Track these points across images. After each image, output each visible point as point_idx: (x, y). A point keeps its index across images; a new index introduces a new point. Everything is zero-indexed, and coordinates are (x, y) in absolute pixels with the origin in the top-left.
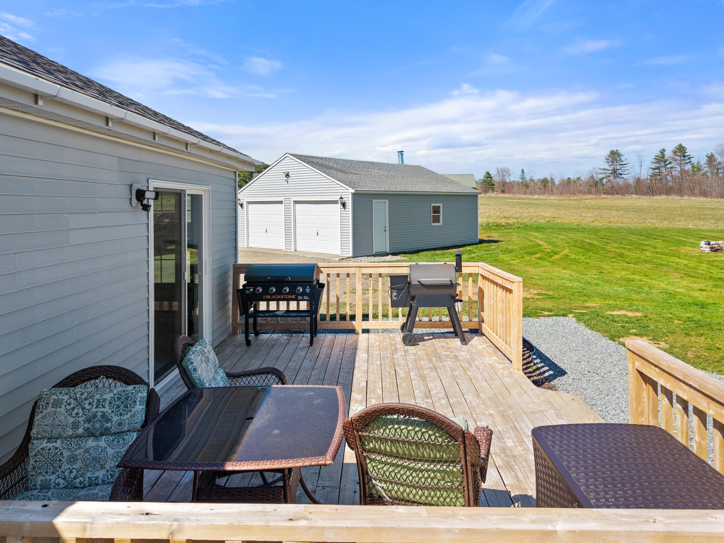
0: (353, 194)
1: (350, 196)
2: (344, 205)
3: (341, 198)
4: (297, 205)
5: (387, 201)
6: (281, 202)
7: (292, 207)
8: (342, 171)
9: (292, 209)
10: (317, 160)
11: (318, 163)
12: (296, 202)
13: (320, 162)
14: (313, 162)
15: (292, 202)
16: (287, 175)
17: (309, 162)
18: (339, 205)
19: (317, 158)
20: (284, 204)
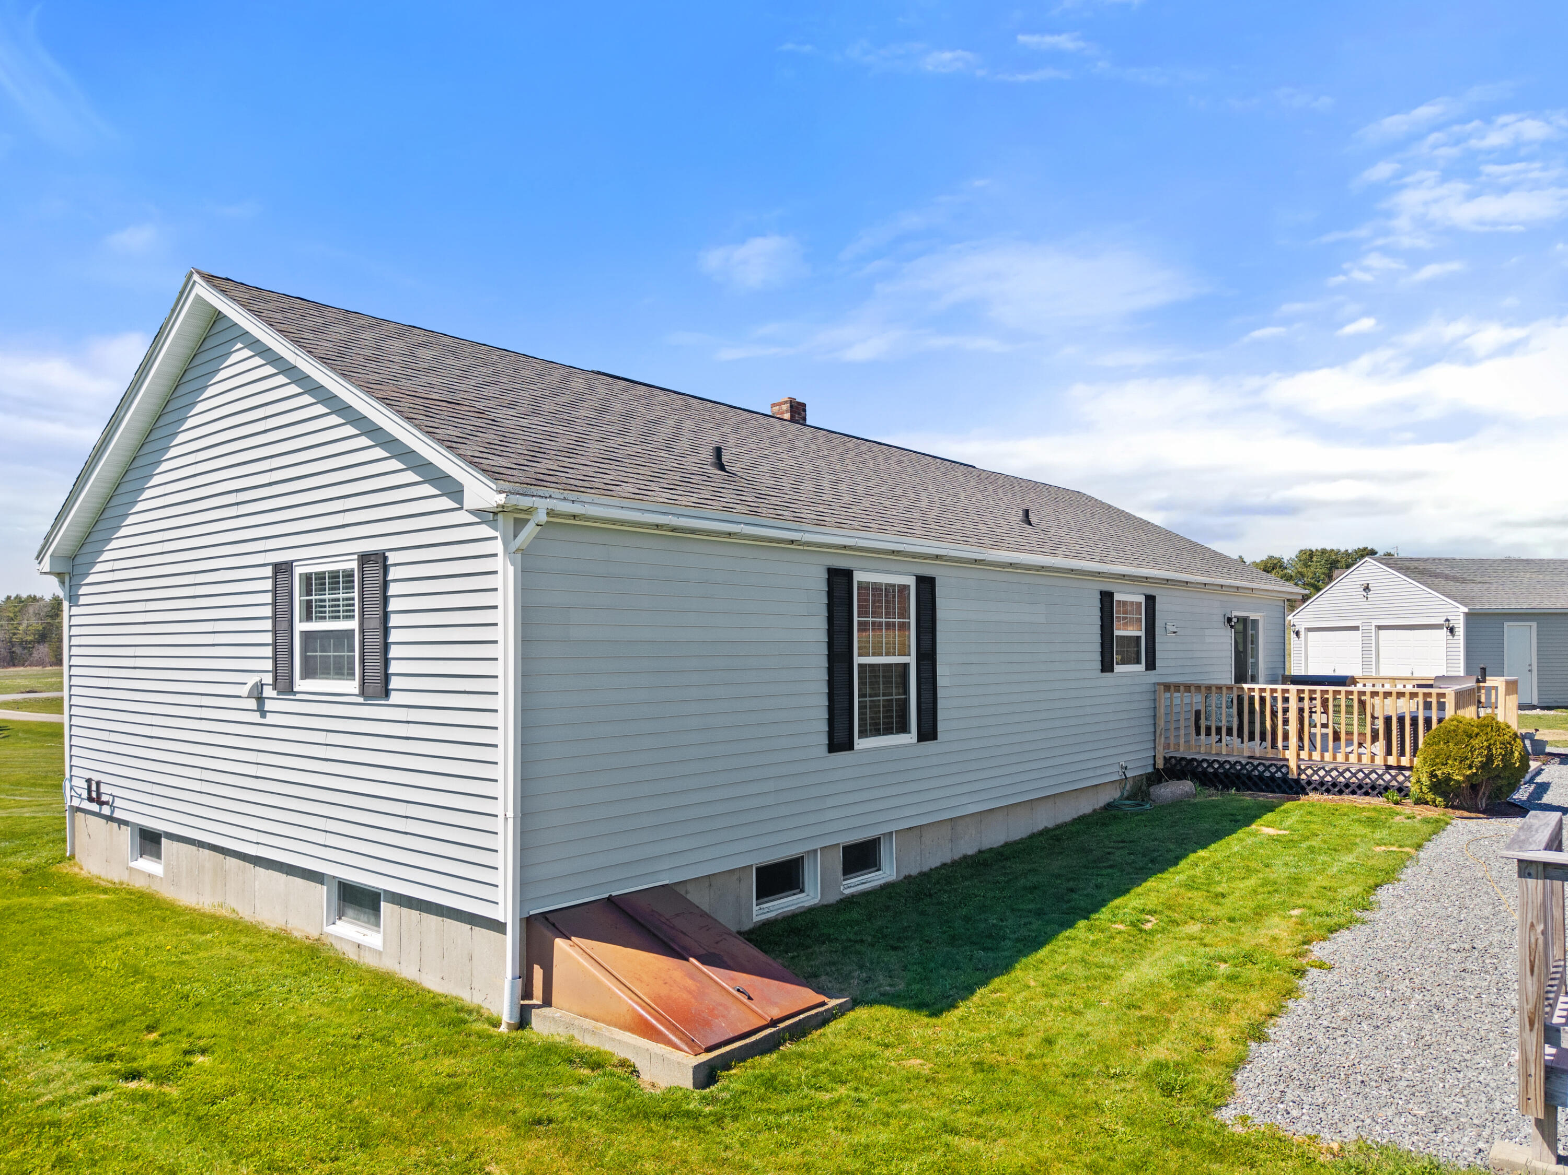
0: (1466, 614)
1: (1462, 617)
2: (1452, 630)
3: (1447, 620)
4: (1381, 632)
5: (1534, 625)
6: (1356, 628)
7: (1373, 635)
8: (1455, 579)
9: (1373, 638)
10: (1416, 564)
11: (1416, 568)
12: (1380, 628)
13: (1422, 566)
14: (1408, 568)
15: (1373, 628)
16: (1367, 589)
17: (1401, 568)
18: (1444, 632)
19: (1419, 560)
20: (1360, 631)
